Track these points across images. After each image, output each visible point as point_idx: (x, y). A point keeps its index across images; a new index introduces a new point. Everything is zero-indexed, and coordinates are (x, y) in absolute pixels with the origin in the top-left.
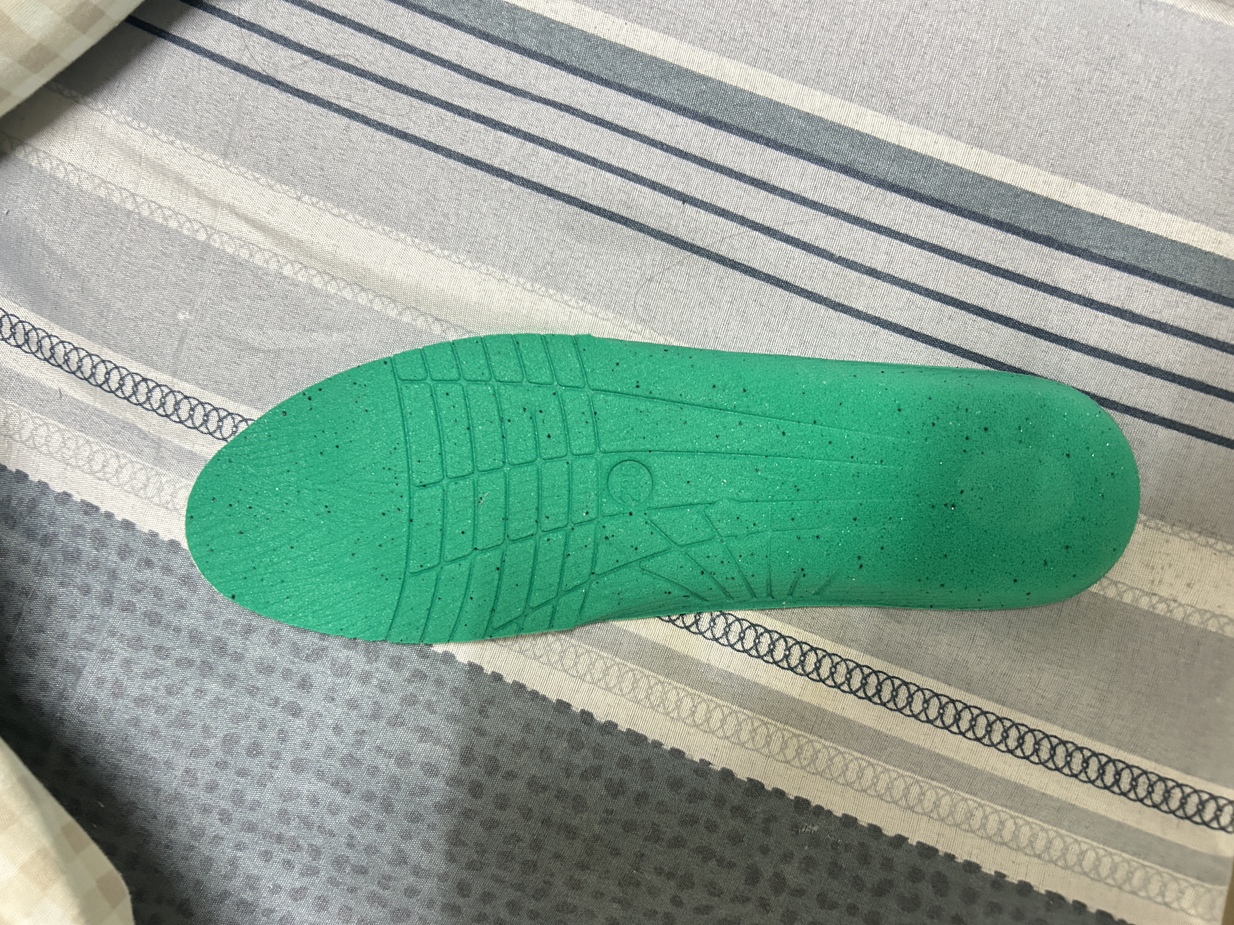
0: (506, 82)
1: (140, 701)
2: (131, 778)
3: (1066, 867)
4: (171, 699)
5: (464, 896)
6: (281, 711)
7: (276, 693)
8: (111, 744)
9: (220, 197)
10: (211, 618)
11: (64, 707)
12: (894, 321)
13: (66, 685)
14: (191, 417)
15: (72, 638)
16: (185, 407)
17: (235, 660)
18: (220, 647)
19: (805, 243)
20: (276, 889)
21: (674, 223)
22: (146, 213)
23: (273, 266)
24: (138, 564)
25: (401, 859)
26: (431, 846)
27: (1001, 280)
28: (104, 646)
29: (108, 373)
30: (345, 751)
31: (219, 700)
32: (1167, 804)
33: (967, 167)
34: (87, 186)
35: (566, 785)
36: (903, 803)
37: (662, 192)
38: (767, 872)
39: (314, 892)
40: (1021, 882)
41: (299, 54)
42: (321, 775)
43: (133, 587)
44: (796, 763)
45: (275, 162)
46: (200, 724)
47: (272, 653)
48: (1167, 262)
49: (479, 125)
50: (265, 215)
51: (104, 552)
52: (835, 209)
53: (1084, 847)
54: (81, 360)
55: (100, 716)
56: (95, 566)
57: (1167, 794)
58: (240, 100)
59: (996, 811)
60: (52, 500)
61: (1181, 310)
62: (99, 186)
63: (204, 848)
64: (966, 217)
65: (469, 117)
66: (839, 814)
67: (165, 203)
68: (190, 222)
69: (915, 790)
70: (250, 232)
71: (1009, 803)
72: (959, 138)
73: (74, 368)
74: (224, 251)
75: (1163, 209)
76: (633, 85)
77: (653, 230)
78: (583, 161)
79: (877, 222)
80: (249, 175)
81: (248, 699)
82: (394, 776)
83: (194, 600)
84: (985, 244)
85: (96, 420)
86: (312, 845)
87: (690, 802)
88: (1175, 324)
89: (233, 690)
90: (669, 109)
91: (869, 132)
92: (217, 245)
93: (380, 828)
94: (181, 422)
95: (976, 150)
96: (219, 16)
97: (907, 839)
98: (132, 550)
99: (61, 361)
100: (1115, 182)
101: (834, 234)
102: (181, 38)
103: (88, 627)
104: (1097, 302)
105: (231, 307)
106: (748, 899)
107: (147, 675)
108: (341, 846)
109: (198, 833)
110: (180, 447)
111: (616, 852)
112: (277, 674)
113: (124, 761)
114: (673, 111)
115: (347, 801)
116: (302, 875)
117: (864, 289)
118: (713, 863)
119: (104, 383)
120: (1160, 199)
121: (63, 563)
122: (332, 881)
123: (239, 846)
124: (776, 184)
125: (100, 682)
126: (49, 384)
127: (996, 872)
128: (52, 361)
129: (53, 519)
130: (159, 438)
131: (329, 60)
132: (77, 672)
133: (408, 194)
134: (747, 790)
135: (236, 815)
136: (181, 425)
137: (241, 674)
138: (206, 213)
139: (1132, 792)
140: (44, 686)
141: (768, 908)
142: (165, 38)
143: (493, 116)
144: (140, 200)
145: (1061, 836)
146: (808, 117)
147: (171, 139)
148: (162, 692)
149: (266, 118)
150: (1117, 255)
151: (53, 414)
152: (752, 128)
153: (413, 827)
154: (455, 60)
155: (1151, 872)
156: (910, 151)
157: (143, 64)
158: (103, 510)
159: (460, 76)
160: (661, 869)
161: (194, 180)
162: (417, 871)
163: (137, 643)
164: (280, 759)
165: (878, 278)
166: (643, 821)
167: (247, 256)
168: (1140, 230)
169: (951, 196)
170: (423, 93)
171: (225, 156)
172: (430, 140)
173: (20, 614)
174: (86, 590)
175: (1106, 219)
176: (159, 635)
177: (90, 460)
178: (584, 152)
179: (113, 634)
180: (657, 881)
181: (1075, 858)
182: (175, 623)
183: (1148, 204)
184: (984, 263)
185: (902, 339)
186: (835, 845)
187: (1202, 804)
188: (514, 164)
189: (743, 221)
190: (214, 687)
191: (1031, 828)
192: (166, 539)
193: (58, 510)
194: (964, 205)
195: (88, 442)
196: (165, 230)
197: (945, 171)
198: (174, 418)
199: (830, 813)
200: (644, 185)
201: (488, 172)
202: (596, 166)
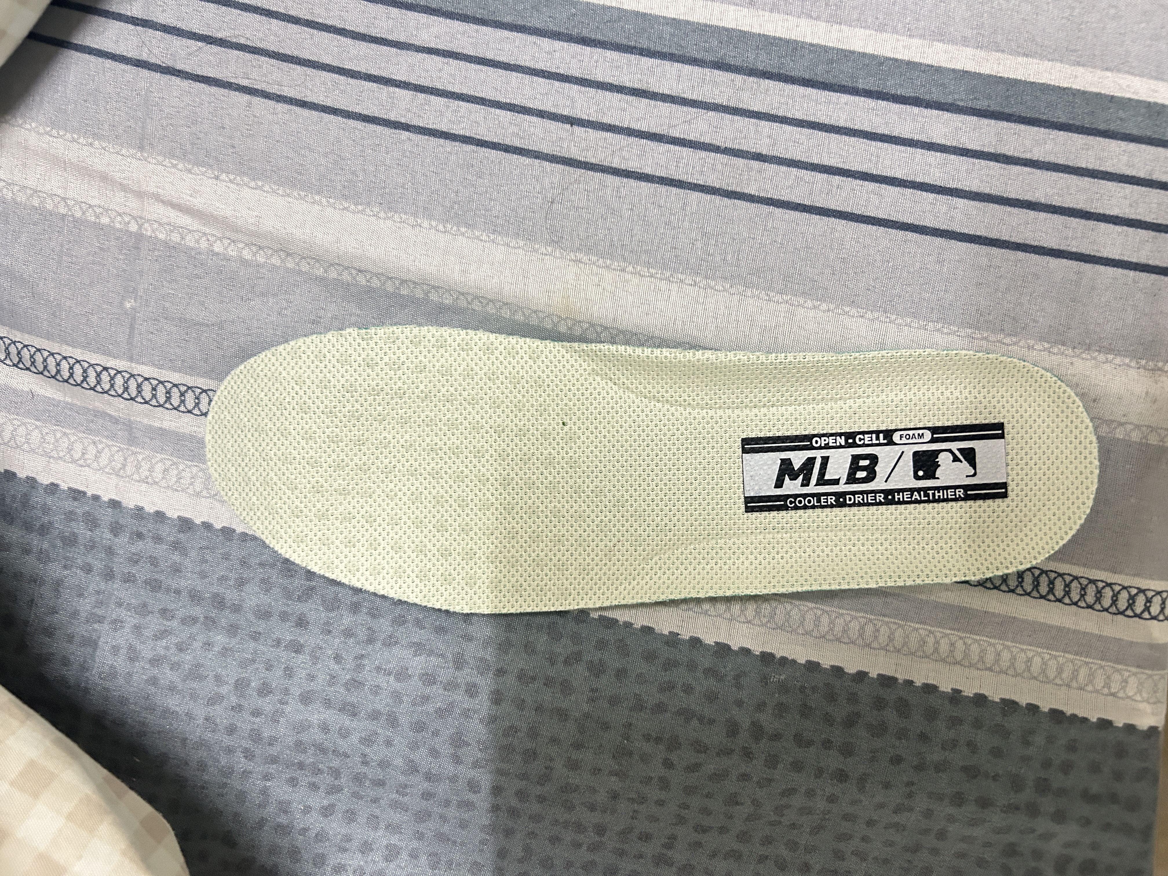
0: (390, 37)
1: (155, 661)
2: (159, 732)
3: (1016, 675)
4: (183, 655)
5: (475, 792)
6: (284, 651)
7: (277, 635)
8: (135, 704)
9: (144, 188)
10: (206, 577)
11: (87, 677)
12: (785, 199)
13: (85, 657)
14: (154, 396)
15: (83, 615)
16: (147, 389)
17: (235, 612)
18: (219, 602)
19: (691, 141)
20: (307, 810)
21: (565, 145)
22: (78, 214)
23: (204, 244)
24: (131, 538)
25: (413, 768)
26: (437, 752)
27: (880, 144)
28: (114, 616)
29: (71, 368)
30: (348, 677)
31: (226, 650)
32: (1100, 603)
33: (831, 45)
34: (21, 198)
35: (551, 672)
36: (860, 641)
37: (550, 119)
38: (745, 722)
39: (341, 807)
40: (976, 694)
41: (193, 42)
42: (328, 703)
43: (130, 560)
44: (756, 621)
45: (188, 147)
46: (212, 674)
47: (266, 599)
48: (1029, 103)
49: (371, 84)
50: (188, 198)
51: (97, 532)
52: (714, 104)
53: (1030, 654)
54: (45, 360)
55: (121, 681)
56: (92, 546)
57: (1099, 594)
58: (146, 94)
59: (947, 635)
60: (42, 492)
61: (1049, 146)
62: (31, 196)
63: (236, 784)
64: (837, 91)
65: (361, 78)
66: (803, 661)
67: (94, 202)
68: (120, 215)
69: (869, 629)
70: (177, 216)
71: (956, 626)
72: (818, 18)
73: (41, 369)
74: (156, 237)
75: (1018, 54)
76: (508, 19)
77: (547, 155)
78: (472, 102)
79: (756, 109)
80: (167, 162)
81: (252, 645)
82: (395, 691)
83: (187, 562)
84: (859, 114)
85: (69, 413)
86: (331, 768)
87: (666, 671)
88: (1047, 160)
89: (238, 638)
90: (545, 36)
91: (734, 27)
92: (149, 234)
93: (389, 743)
94: (146, 402)
95: (836, 27)
96: (113, 19)
97: (867, 673)
98: (122, 526)
99: (28, 364)
100: (970, 35)
101: (716, 127)
102: (81, 45)
103: (97, 602)
104: (972, 150)
105: (172, 289)
106: (732, 751)
107: (158, 636)
108: (357, 765)
109: (228, 772)
110: (150, 426)
111: (606, 727)
112: (275, 618)
113: (151, 718)
114: (549, 37)
115: (354, 724)
116: (328, 793)
117: (753, 173)
118: (695, 722)
119: (69, 377)
120: (1013, 45)
121: (63, 548)
122: (356, 795)
123: (267, 777)
124: (656, 91)
125: (115, 649)
126: (20, 387)
127: (952, 689)
128: (21, 365)
129: (46, 509)
130: (130, 421)
131: (222, 43)
132: (93, 644)
133: (316, 159)
134: (716, 652)
135: (258, 752)
136: (147, 406)
137: (242, 623)
138: (133, 204)
139: (1067, 597)
140: (66, 662)
141: (751, 756)
142: (67, 47)
143: (384, 75)
144: (71, 203)
145: (1008, 648)
146: (675, 23)
147: (90, 140)
148: (173, 650)
149: (173, 107)
150: (982, 104)
151: (28, 414)
152: (625, 42)
153: (419, 736)
154: (339, 25)
155: (1094, 667)
156: (774, 38)
157: (52, 75)
158: (89, 494)
159: (345, 39)
160: (649, 735)
161: (117, 176)
162: (429, 777)
163: (143, 610)
164: (289, 694)
165: (764, 161)
166: (626, 694)
167: (178, 240)
168: (1000, 77)
169: (820, 73)
170: (315, 61)
171: (141, 148)
172: (328, 105)
173: (32, 601)
174: (88, 569)
175: (966, 72)
176: (164, 600)
177: (70, 450)
178: (473, 93)
179: (120, 605)
180: (648, 747)
181: (1023, 666)
182: (174, 586)
183: (1003, 51)
184: (861, 131)
185: (796, 214)
186: (802, 689)
187: (1132, 599)
188: (409, 115)
189: (630, 132)
190: (220, 639)
191: (979, 644)
192: (152, 511)
193: (49, 500)
194: (834, 81)
195: (65, 434)
196: (98, 227)
197: (810, 51)
198: (139, 399)
199: (794, 661)
200: (533, 115)
201: (386, 125)
202: (485, 105)
